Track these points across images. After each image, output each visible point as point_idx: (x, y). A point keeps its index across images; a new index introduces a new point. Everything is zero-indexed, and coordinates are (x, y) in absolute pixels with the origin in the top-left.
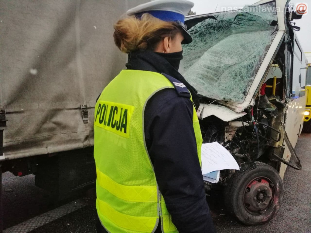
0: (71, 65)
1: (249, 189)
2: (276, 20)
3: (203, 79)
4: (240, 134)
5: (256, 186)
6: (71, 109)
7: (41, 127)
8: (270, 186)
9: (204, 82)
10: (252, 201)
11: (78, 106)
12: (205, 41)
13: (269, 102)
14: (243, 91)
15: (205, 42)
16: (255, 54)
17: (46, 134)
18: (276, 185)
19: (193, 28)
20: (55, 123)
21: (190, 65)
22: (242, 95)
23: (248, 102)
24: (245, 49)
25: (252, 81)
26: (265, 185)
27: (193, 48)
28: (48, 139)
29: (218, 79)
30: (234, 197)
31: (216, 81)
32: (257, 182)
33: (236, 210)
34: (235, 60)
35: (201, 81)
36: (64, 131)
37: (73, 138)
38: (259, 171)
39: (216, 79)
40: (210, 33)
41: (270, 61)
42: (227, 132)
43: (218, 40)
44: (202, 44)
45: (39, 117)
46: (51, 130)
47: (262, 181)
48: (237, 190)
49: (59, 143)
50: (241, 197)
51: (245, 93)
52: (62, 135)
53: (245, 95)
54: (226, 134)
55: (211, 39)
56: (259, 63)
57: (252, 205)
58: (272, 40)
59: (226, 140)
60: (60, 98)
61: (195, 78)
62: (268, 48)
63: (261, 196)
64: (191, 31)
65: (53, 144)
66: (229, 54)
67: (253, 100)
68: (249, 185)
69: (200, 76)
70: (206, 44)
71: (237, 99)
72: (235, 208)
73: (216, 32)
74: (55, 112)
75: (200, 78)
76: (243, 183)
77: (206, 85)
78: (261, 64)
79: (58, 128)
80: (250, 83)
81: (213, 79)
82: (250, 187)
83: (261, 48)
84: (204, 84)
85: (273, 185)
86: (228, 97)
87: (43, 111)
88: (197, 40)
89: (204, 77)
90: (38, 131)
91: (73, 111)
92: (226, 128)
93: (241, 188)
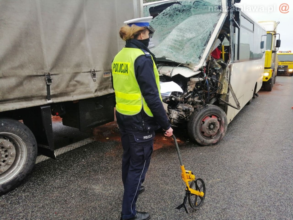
0: (83, 43)
1: (204, 122)
2: (221, 5)
3: (172, 49)
4: (199, 87)
5: (208, 120)
6: (85, 72)
7: (69, 83)
8: (218, 120)
9: (172, 51)
10: (206, 129)
11: (89, 70)
12: (173, 20)
13: (217, 64)
14: (199, 56)
15: (173, 22)
16: (207, 30)
17: (72, 88)
18: (222, 119)
19: (164, 11)
20: (76, 81)
21: (164, 39)
22: (198, 59)
23: (202, 63)
24: (201, 26)
25: (204, 49)
26: (214, 119)
27: (165, 26)
28: (73, 91)
29: (183, 48)
30: (194, 127)
31: (181, 50)
32: (209, 117)
33: (195, 136)
34: (194, 35)
35: (171, 50)
36: (82, 87)
37: (88, 91)
38: (210, 110)
39: (181, 48)
40: (177, 14)
41: (217, 35)
42: (189, 85)
43: (183, 19)
44: (171, 23)
45: (68, 77)
46: (75, 85)
47: (213, 116)
48: (195, 122)
49: (80, 94)
50: (198, 127)
51: (200, 58)
52: (81, 89)
53: (200, 59)
54: (188, 87)
55: (178, 19)
56: (209, 37)
57: (206, 132)
58: (218, 20)
59: (189, 91)
60: (78, 65)
61: (166, 48)
62: (215, 26)
63: (212, 126)
64: (163, 13)
65: (76, 94)
66: (190, 30)
67: (205, 62)
68: (204, 119)
69: (170, 47)
70: (174, 23)
71: (195, 62)
72: (195, 134)
73: (181, 13)
74: (76, 74)
75: (170, 48)
76: (199, 118)
77: (174, 53)
79: (78, 85)
80: (203, 51)
81: (179, 49)
82: (204, 121)
83: (211, 25)
84: (173, 52)
85: (220, 119)
86: (189, 61)
87: (69, 73)
88: (168, 20)
89: (172, 47)
90: (68, 86)
91: (86, 73)
92: (188, 82)
93: (198, 121)
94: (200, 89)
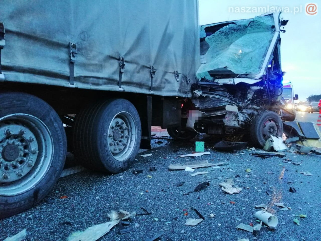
0: (169, 47)
1: (265, 126)
2: (274, 25)
3: (232, 61)
4: (256, 96)
5: (269, 124)
6: (170, 73)
7: (162, 80)
8: (276, 125)
9: (233, 63)
10: (267, 132)
12: (228, 38)
13: (273, 74)
14: (258, 67)
15: (228, 39)
16: (262, 45)
17: (163, 85)
18: (279, 125)
19: (221, 29)
20: (165, 79)
22: (258, 69)
23: (263, 72)
24: (256, 42)
25: (263, 61)
26: (273, 124)
27: (220, 43)
28: (164, 88)
29: (240, 61)
30: (258, 129)
31: (239, 63)
32: (269, 121)
33: (259, 138)
34: (251, 50)
36: (169, 85)
37: (173, 89)
38: (269, 115)
39: (239, 61)
40: (232, 33)
42: (249, 93)
43: (237, 38)
44: (226, 40)
45: (161, 74)
47: (272, 121)
48: (258, 125)
49: (168, 91)
50: (261, 129)
51: (260, 68)
52: (168, 87)
54: (249, 95)
55: (232, 37)
56: (266, 51)
57: (267, 135)
58: (273, 37)
59: (248, 99)
60: (167, 65)
61: (228, 60)
62: (270, 41)
63: (272, 130)
64: (220, 32)
65: (165, 91)
66: (246, 45)
67: (265, 71)
68: (265, 123)
69: (230, 59)
71: (255, 72)
73: (236, 32)
74: (165, 73)
76: (261, 122)
77: (234, 65)
78: (267, 51)
80: (262, 62)
81: (237, 61)
82: (265, 124)
83: (266, 42)
84: (233, 64)
85: (277, 124)
86: (248, 72)
87: (162, 71)
88: (223, 38)
89: (233, 60)
90: (161, 82)
92: (248, 90)
93: (260, 124)
94: (257, 98)
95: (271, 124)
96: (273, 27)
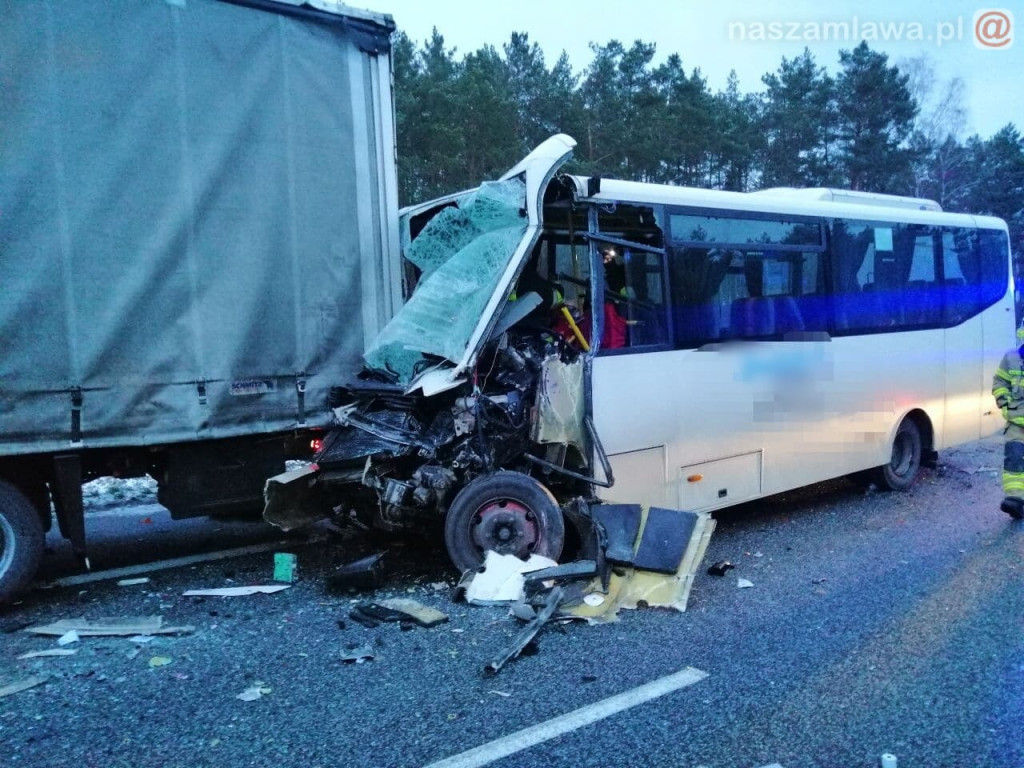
0: (181, 321)
1: (479, 520)
3: (421, 324)
5: (493, 514)
6: (181, 384)
7: (133, 408)
8: (527, 518)
9: (423, 328)
11: (192, 379)
14: (465, 341)
15: (453, 249)
17: (141, 419)
18: (539, 515)
19: (428, 224)
20: (155, 404)
22: (463, 347)
23: (466, 360)
25: (477, 323)
26: (515, 513)
28: (145, 425)
32: (497, 506)
34: (474, 284)
35: (418, 327)
36: (167, 415)
40: (456, 232)
41: (509, 286)
44: (451, 252)
45: (129, 394)
46: (148, 413)
47: (508, 505)
49: (161, 432)
50: (461, 532)
51: (467, 343)
52: (164, 420)
54: (456, 421)
55: (462, 242)
59: (459, 433)
60: (165, 368)
63: (505, 533)
64: (428, 231)
65: (153, 432)
66: (468, 272)
67: (474, 356)
68: (480, 510)
71: (458, 356)
73: (464, 229)
74: (153, 389)
76: (464, 507)
77: (429, 333)
79: (159, 411)
82: (480, 514)
85: (532, 514)
87: (135, 386)
88: (442, 246)
90: (128, 414)
91: (185, 386)
92: (453, 409)
95: (499, 516)
96: (523, 213)
